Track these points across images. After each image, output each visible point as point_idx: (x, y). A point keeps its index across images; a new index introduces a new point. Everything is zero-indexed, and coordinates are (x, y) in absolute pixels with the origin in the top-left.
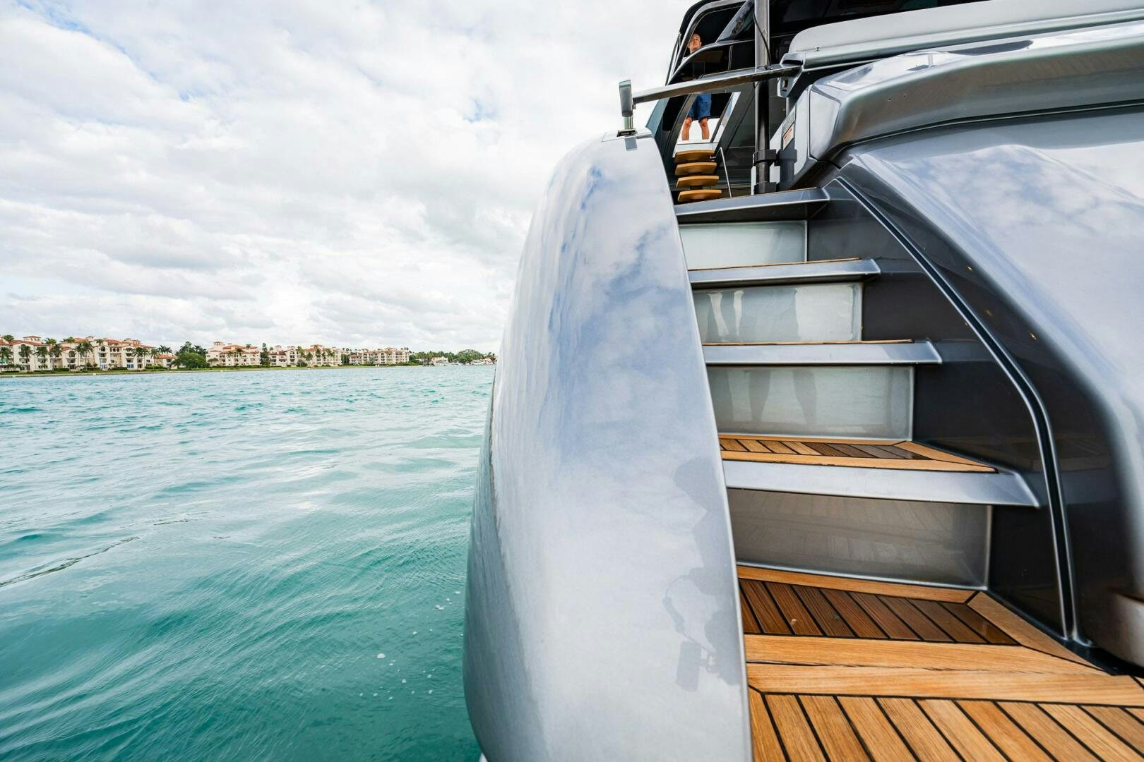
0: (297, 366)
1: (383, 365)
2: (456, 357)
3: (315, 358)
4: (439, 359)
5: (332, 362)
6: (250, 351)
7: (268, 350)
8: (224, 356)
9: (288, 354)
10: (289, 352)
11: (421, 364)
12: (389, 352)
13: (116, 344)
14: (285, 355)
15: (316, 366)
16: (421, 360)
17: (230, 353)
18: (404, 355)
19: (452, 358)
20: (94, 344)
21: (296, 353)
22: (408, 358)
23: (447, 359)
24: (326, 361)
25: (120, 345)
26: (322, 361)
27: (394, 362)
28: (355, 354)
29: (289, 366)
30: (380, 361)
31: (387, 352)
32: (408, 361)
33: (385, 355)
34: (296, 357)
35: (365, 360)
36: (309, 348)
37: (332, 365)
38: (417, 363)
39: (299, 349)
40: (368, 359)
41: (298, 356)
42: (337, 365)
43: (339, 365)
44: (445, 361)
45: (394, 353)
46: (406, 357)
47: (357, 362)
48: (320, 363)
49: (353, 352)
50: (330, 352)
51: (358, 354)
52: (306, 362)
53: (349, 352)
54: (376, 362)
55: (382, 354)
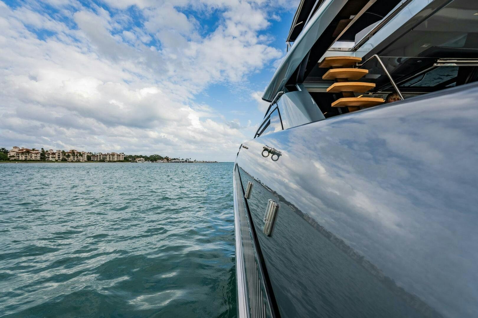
0: (61, 160)
1: (110, 161)
2: (149, 158)
3: (72, 157)
4: (140, 159)
5: (81, 159)
6: (34, 152)
8: (18, 155)
9: (57, 154)
11: (130, 161)
12: (113, 155)
14: (55, 154)
15: (72, 161)
16: (130, 159)
17: (22, 153)
19: (147, 159)
21: (61, 154)
22: (123, 158)
23: (144, 159)
24: (78, 159)
26: (76, 159)
27: (116, 160)
29: (57, 161)
30: (108, 159)
32: (123, 159)
33: (111, 156)
34: (61, 156)
35: (100, 159)
36: (69, 151)
38: (128, 161)
39: (63, 152)
40: (102, 158)
41: (62, 156)
42: (84, 161)
43: (85, 161)
44: (143, 160)
45: (116, 155)
46: (122, 157)
47: (96, 160)
48: (75, 160)
49: (93, 154)
50: (81, 154)
51: (96, 155)
52: (67, 159)
53: (91, 154)
54: (106, 160)
55: (109, 156)
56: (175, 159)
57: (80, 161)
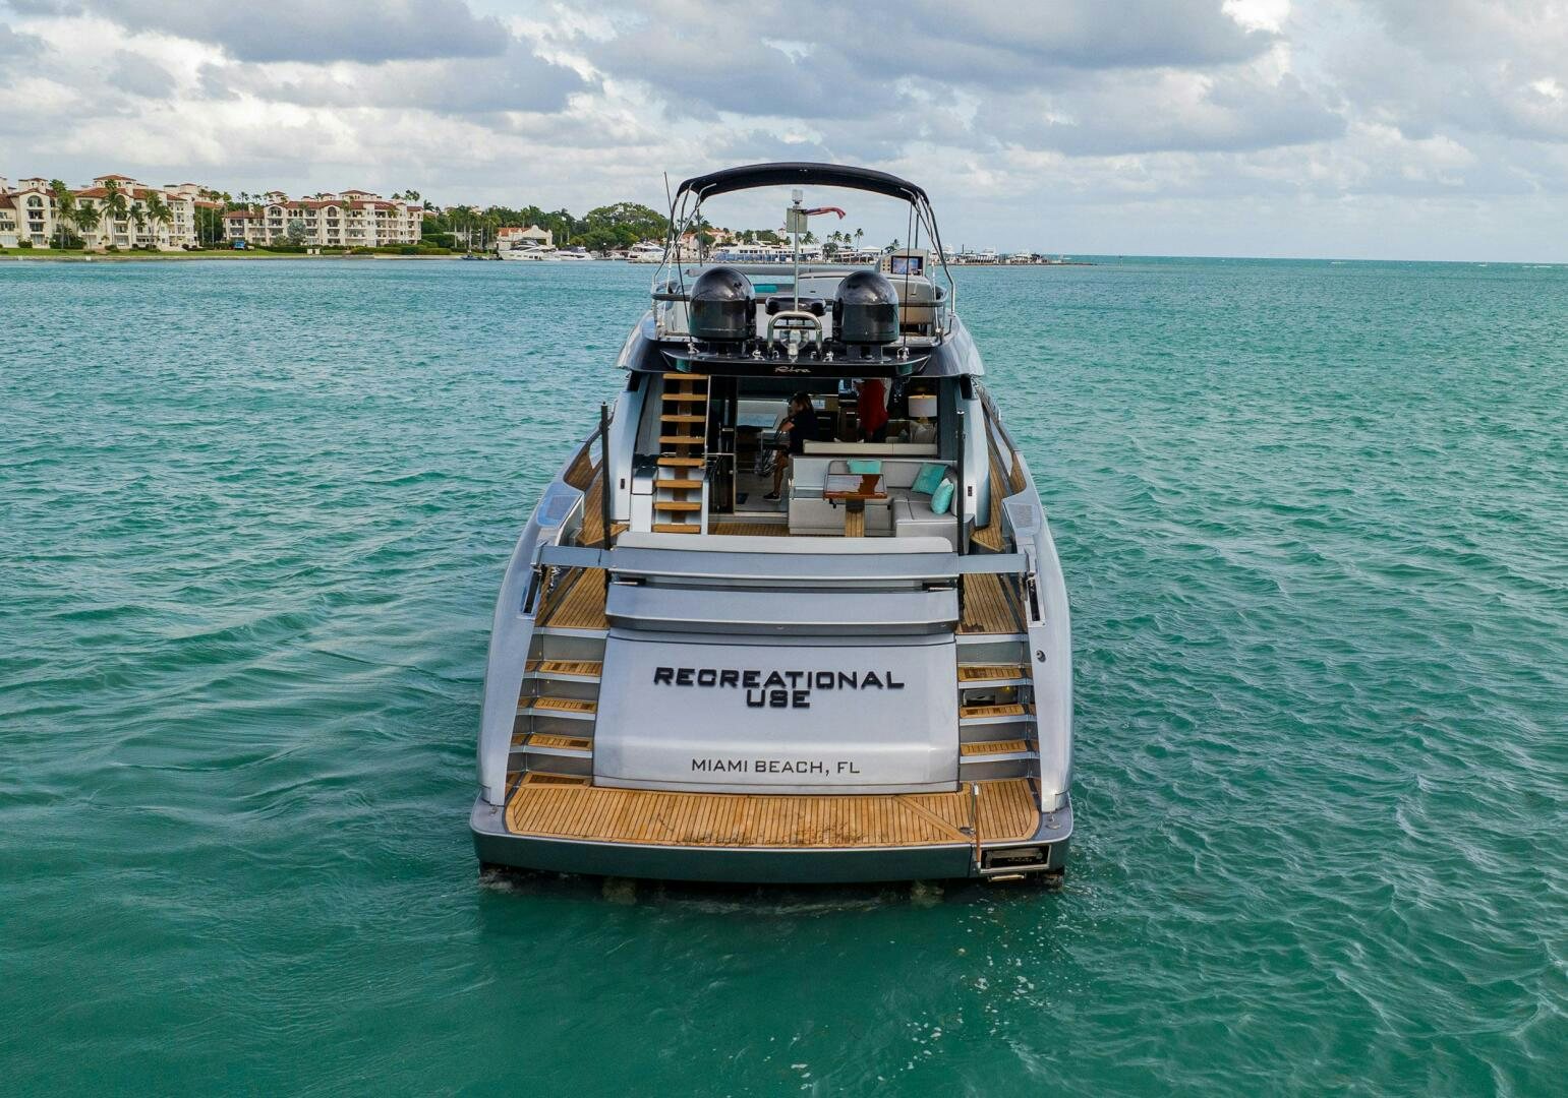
0: (53, 245)
1: (334, 249)
2: (582, 227)
3: (106, 226)
4: (519, 235)
5: (164, 235)
9: (23, 204)
10: (24, 199)
11: (461, 248)
12: (354, 206)
14: (13, 207)
15: (111, 249)
16: (460, 236)
18: (405, 218)
19: (567, 232)
21: (46, 200)
22: (417, 229)
23: (548, 235)
24: (145, 233)
26: (132, 233)
27: (370, 239)
28: (244, 207)
29: (25, 246)
30: (324, 237)
32: (417, 237)
33: (341, 215)
34: (47, 215)
35: (274, 232)
36: (91, 186)
37: (164, 247)
38: (446, 246)
39: (57, 189)
40: (285, 225)
41: (53, 214)
42: (180, 249)
43: (185, 247)
44: (542, 241)
45: (371, 207)
46: (411, 223)
47: (249, 237)
48: (126, 239)
49: (235, 200)
50: (157, 202)
51: (251, 208)
52: (80, 233)
53: (221, 202)
54: (309, 240)
55: (332, 212)
56: (747, 237)
57: (160, 246)
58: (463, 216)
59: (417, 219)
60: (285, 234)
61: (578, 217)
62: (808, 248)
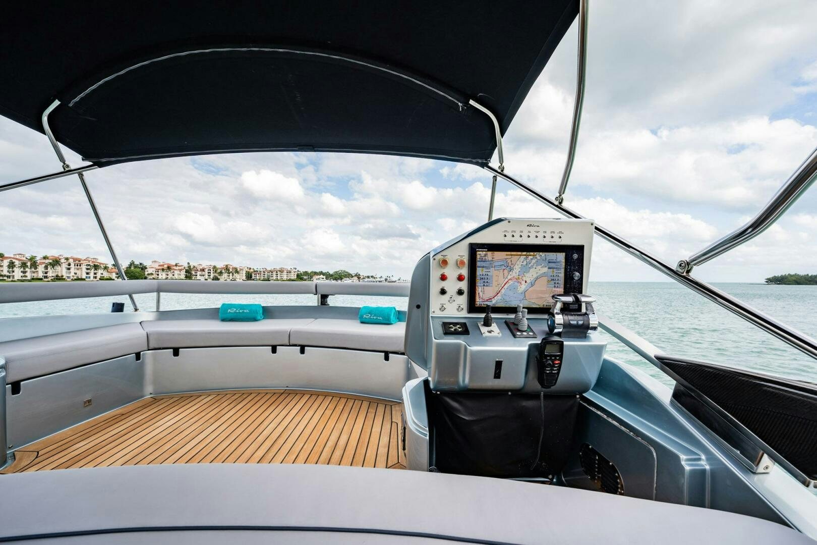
0: (212, 280)
1: (277, 280)
2: (332, 276)
3: (225, 275)
4: (318, 277)
5: (238, 277)
6: (178, 268)
7: (192, 267)
8: (158, 272)
9: (206, 271)
10: (207, 269)
11: (305, 280)
12: (281, 271)
13: (80, 261)
14: (204, 271)
15: (226, 280)
16: (305, 277)
17: (163, 270)
18: (293, 274)
19: (329, 276)
20: (63, 261)
21: (212, 270)
22: (296, 276)
24: (234, 277)
25: (82, 262)
26: (231, 277)
27: (285, 278)
28: (257, 271)
29: (206, 280)
30: (275, 278)
31: (280, 271)
32: (296, 277)
33: (279, 273)
34: (212, 273)
35: (263, 276)
36: (222, 267)
37: (238, 280)
38: (302, 279)
39: (215, 267)
40: (266, 275)
41: (213, 273)
42: (241, 280)
43: (243, 280)
44: (323, 278)
45: (285, 271)
47: (258, 278)
48: (229, 278)
49: (255, 270)
50: (237, 270)
51: (259, 271)
52: (219, 277)
53: (252, 270)
54: (271, 278)
55: (277, 272)
56: (368, 277)
58: (306, 273)
59: (296, 274)
60: (266, 277)
61: (331, 273)
62: (381, 279)
